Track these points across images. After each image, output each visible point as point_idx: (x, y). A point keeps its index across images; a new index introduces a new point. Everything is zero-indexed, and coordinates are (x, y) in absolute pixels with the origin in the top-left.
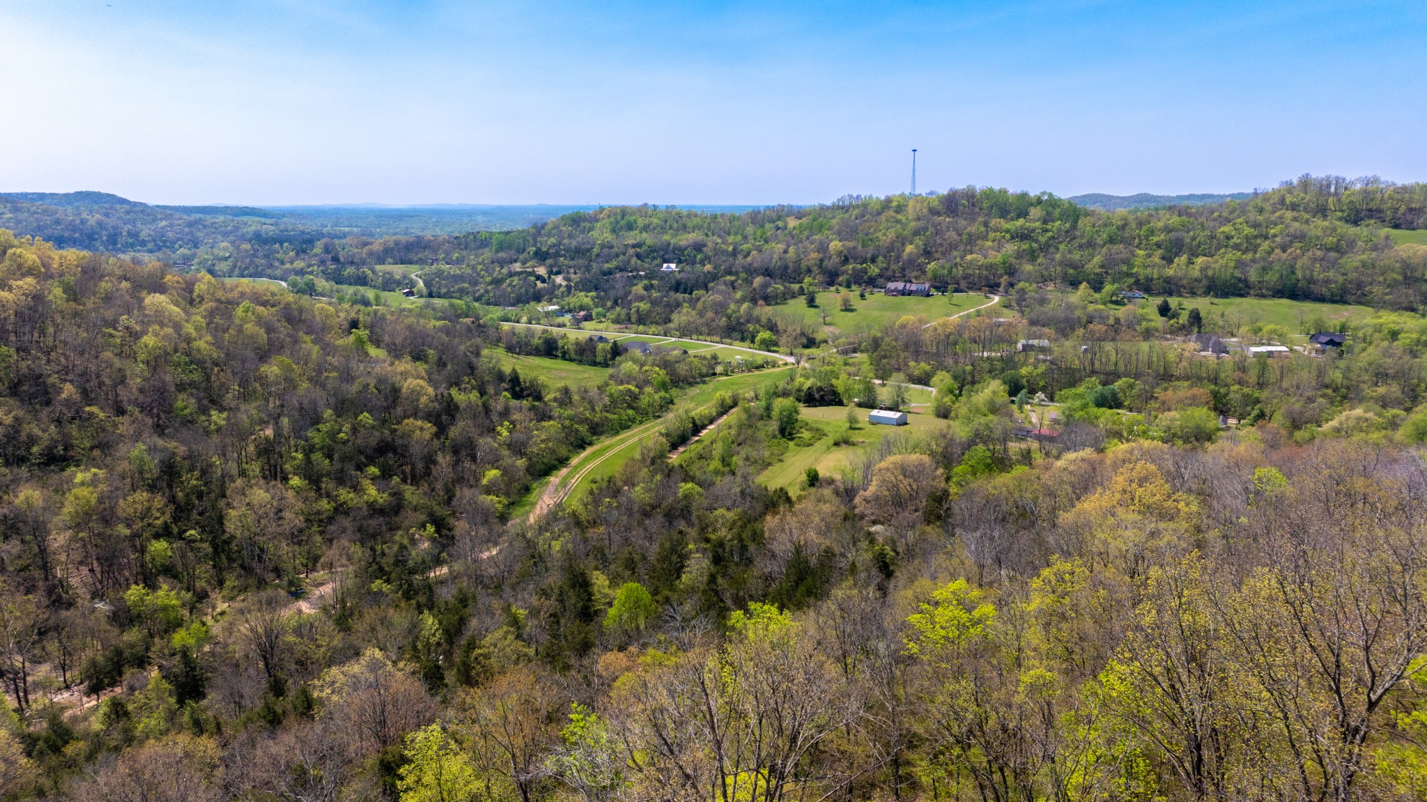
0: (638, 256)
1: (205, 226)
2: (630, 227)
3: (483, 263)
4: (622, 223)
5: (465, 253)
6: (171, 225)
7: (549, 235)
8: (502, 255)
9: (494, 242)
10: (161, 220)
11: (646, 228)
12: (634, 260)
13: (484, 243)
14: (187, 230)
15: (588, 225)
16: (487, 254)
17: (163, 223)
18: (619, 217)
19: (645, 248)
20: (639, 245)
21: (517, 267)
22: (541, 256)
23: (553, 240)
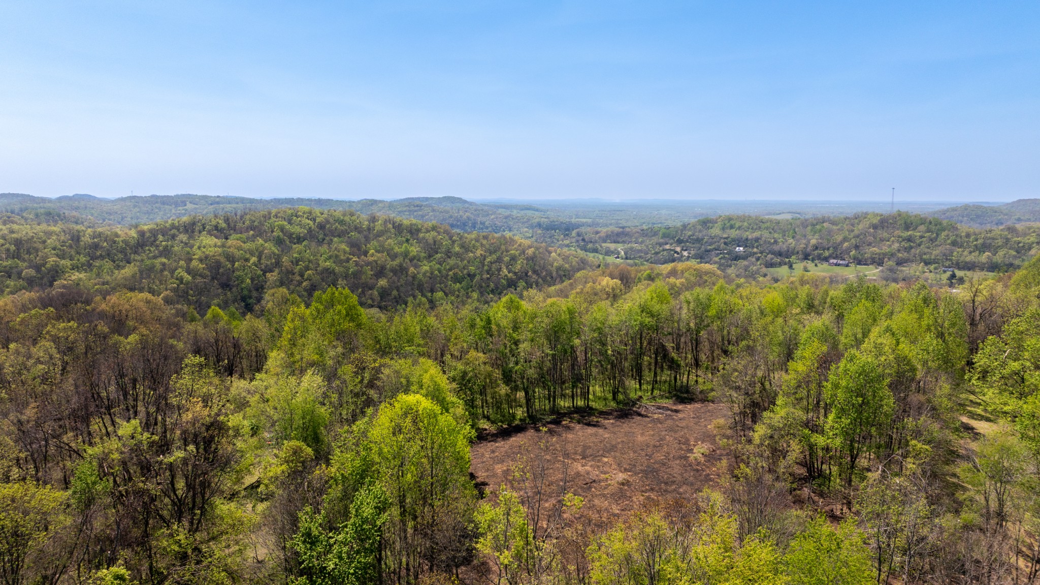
0: (725, 243)
1: (513, 219)
2: (732, 227)
3: (652, 244)
4: (728, 225)
5: (645, 238)
6: (497, 218)
7: (689, 230)
8: (661, 241)
9: (661, 233)
10: (492, 215)
11: (739, 228)
12: (723, 245)
13: (655, 234)
14: (504, 220)
15: (711, 225)
16: (655, 240)
17: (493, 217)
18: (726, 222)
19: (729, 239)
20: (726, 238)
21: (667, 247)
22: (680, 242)
23: (690, 233)
